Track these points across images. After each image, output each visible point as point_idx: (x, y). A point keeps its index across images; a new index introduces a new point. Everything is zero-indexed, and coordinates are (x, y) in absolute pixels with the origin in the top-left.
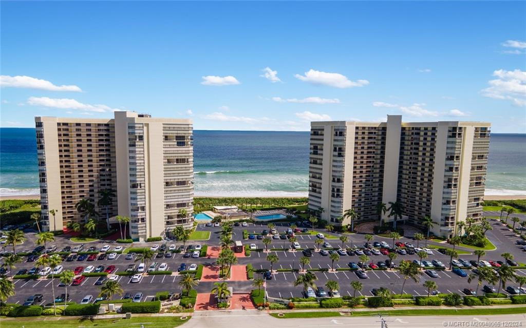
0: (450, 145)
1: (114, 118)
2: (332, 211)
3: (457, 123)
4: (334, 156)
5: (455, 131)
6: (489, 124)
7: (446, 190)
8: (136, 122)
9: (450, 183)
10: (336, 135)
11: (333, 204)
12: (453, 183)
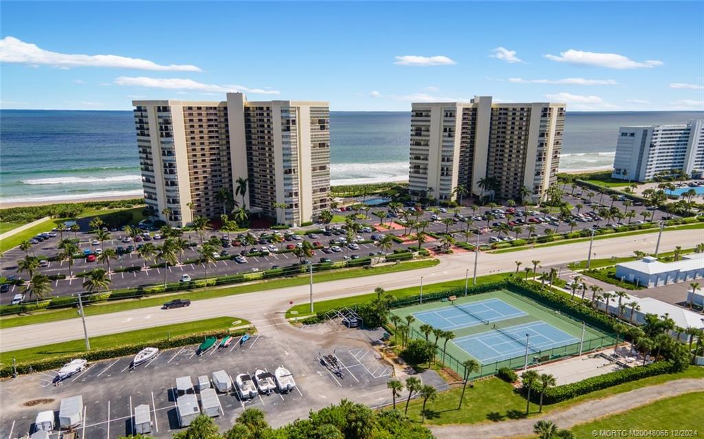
0: (542, 124)
1: (226, 100)
2: (441, 189)
3: (548, 104)
4: (444, 136)
5: (546, 111)
6: (565, 105)
7: (538, 163)
8: (291, 106)
9: (540, 157)
10: (447, 116)
11: (442, 182)
12: (543, 156)
